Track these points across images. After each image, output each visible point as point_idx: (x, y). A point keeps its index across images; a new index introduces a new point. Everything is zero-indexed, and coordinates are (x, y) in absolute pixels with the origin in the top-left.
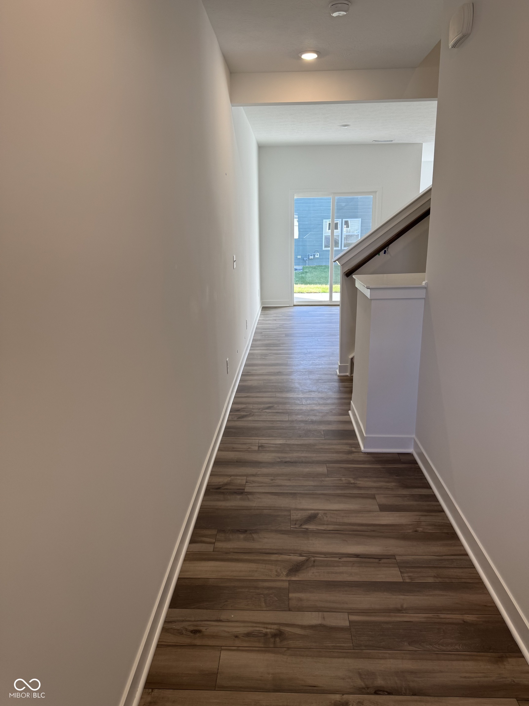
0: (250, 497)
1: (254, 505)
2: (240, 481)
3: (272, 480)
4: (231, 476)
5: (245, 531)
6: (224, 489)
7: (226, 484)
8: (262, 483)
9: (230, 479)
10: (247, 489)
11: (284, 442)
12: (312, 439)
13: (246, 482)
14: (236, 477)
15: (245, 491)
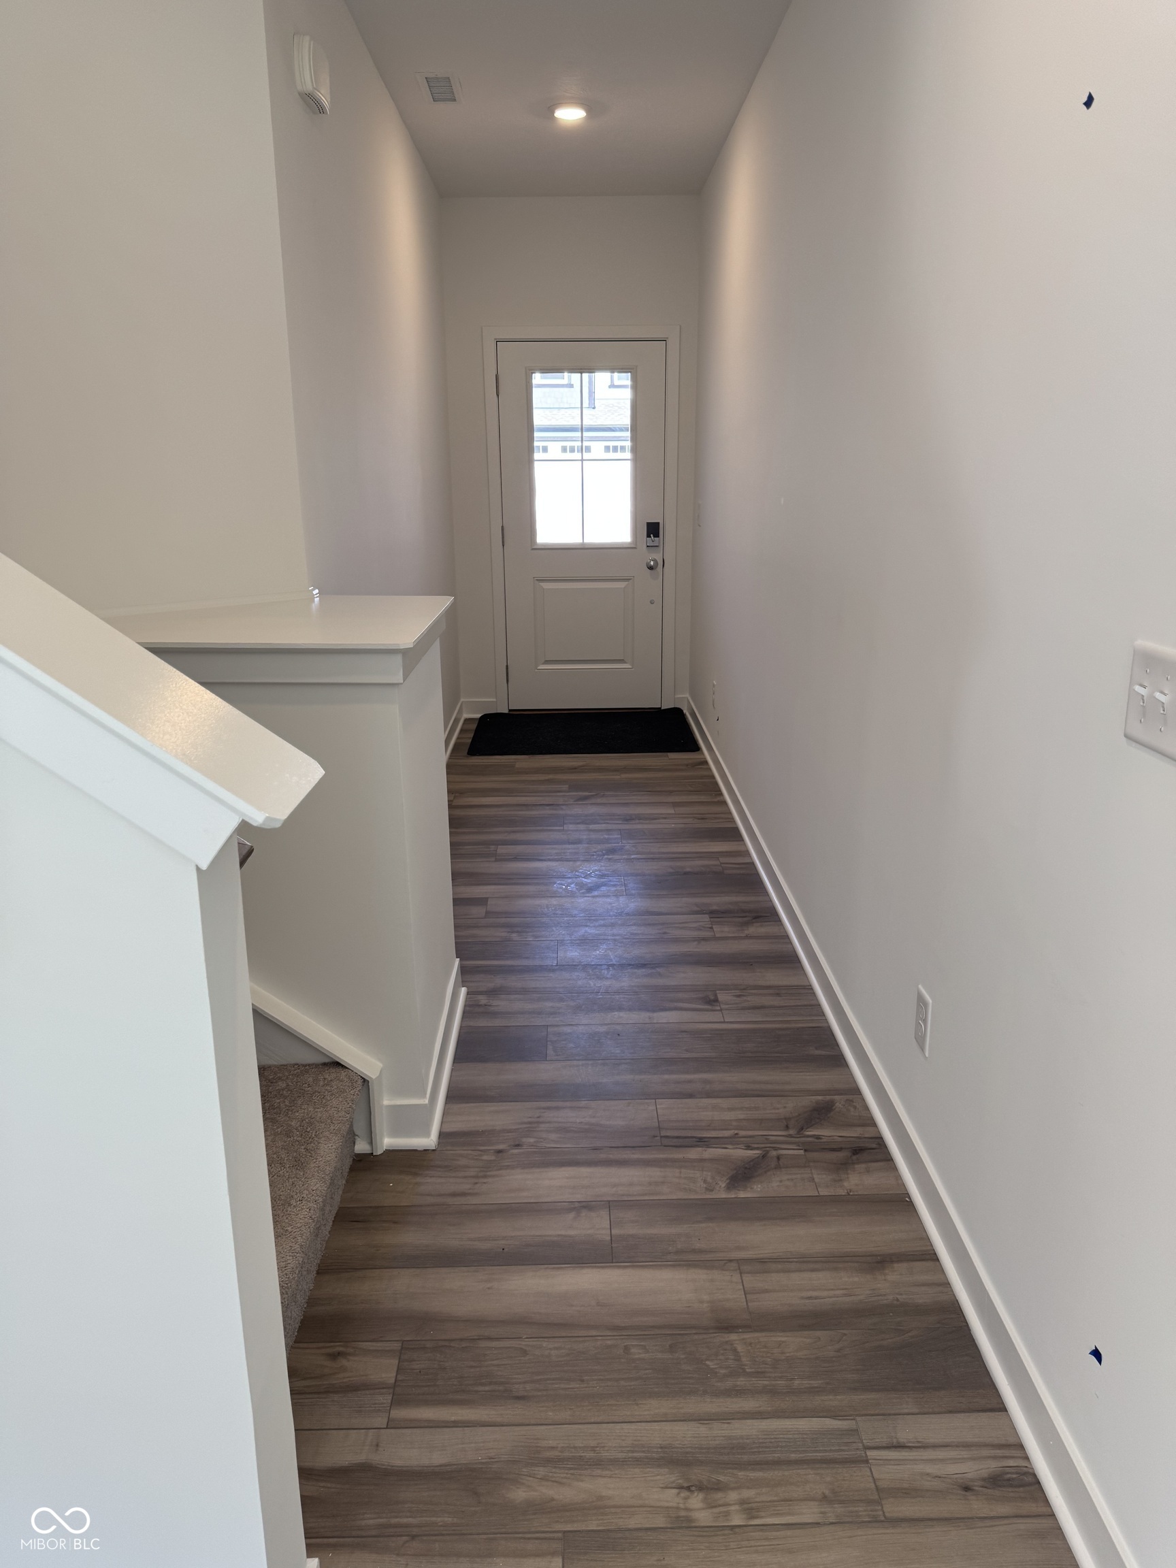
0: (696, 909)
1: (684, 899)
2: (723, 930)
3: (665, 933)
4: (747, 937)
5: (686, 873)
6: (746, 917)
7: (747, 924)
8: (681, 928)
9: (746, 932)
10: (706, 918)
11: (655, 1015)
12: (581, 1028)
13: (712, 928)
14: (736, 935)
15: (707, 916)
